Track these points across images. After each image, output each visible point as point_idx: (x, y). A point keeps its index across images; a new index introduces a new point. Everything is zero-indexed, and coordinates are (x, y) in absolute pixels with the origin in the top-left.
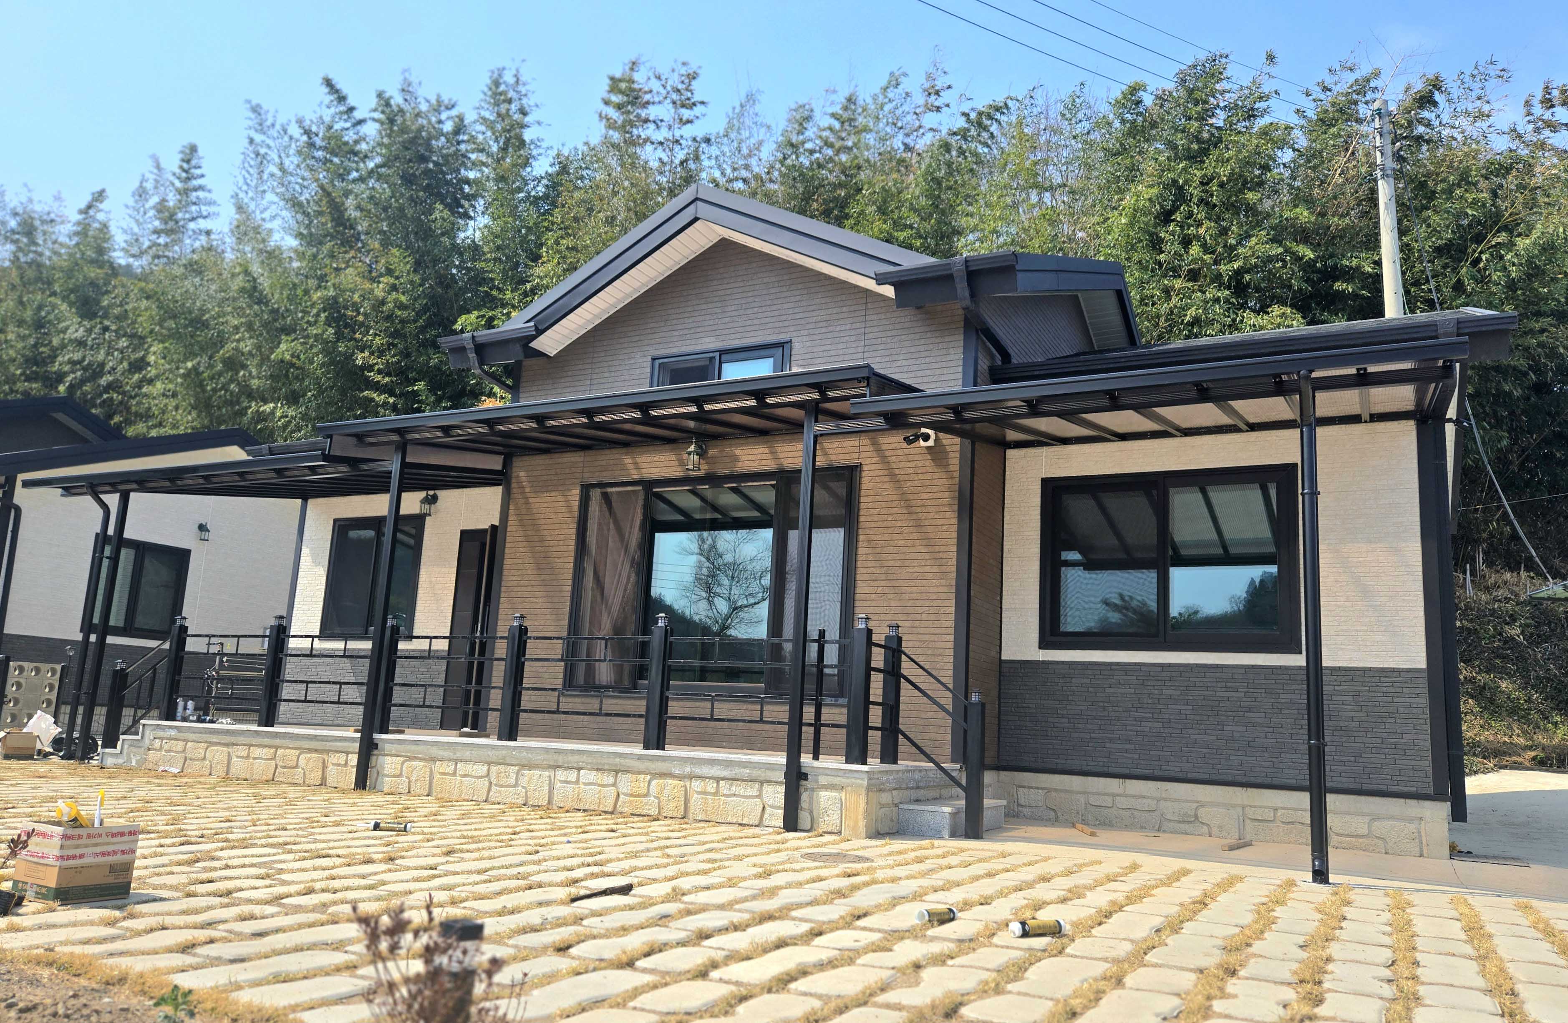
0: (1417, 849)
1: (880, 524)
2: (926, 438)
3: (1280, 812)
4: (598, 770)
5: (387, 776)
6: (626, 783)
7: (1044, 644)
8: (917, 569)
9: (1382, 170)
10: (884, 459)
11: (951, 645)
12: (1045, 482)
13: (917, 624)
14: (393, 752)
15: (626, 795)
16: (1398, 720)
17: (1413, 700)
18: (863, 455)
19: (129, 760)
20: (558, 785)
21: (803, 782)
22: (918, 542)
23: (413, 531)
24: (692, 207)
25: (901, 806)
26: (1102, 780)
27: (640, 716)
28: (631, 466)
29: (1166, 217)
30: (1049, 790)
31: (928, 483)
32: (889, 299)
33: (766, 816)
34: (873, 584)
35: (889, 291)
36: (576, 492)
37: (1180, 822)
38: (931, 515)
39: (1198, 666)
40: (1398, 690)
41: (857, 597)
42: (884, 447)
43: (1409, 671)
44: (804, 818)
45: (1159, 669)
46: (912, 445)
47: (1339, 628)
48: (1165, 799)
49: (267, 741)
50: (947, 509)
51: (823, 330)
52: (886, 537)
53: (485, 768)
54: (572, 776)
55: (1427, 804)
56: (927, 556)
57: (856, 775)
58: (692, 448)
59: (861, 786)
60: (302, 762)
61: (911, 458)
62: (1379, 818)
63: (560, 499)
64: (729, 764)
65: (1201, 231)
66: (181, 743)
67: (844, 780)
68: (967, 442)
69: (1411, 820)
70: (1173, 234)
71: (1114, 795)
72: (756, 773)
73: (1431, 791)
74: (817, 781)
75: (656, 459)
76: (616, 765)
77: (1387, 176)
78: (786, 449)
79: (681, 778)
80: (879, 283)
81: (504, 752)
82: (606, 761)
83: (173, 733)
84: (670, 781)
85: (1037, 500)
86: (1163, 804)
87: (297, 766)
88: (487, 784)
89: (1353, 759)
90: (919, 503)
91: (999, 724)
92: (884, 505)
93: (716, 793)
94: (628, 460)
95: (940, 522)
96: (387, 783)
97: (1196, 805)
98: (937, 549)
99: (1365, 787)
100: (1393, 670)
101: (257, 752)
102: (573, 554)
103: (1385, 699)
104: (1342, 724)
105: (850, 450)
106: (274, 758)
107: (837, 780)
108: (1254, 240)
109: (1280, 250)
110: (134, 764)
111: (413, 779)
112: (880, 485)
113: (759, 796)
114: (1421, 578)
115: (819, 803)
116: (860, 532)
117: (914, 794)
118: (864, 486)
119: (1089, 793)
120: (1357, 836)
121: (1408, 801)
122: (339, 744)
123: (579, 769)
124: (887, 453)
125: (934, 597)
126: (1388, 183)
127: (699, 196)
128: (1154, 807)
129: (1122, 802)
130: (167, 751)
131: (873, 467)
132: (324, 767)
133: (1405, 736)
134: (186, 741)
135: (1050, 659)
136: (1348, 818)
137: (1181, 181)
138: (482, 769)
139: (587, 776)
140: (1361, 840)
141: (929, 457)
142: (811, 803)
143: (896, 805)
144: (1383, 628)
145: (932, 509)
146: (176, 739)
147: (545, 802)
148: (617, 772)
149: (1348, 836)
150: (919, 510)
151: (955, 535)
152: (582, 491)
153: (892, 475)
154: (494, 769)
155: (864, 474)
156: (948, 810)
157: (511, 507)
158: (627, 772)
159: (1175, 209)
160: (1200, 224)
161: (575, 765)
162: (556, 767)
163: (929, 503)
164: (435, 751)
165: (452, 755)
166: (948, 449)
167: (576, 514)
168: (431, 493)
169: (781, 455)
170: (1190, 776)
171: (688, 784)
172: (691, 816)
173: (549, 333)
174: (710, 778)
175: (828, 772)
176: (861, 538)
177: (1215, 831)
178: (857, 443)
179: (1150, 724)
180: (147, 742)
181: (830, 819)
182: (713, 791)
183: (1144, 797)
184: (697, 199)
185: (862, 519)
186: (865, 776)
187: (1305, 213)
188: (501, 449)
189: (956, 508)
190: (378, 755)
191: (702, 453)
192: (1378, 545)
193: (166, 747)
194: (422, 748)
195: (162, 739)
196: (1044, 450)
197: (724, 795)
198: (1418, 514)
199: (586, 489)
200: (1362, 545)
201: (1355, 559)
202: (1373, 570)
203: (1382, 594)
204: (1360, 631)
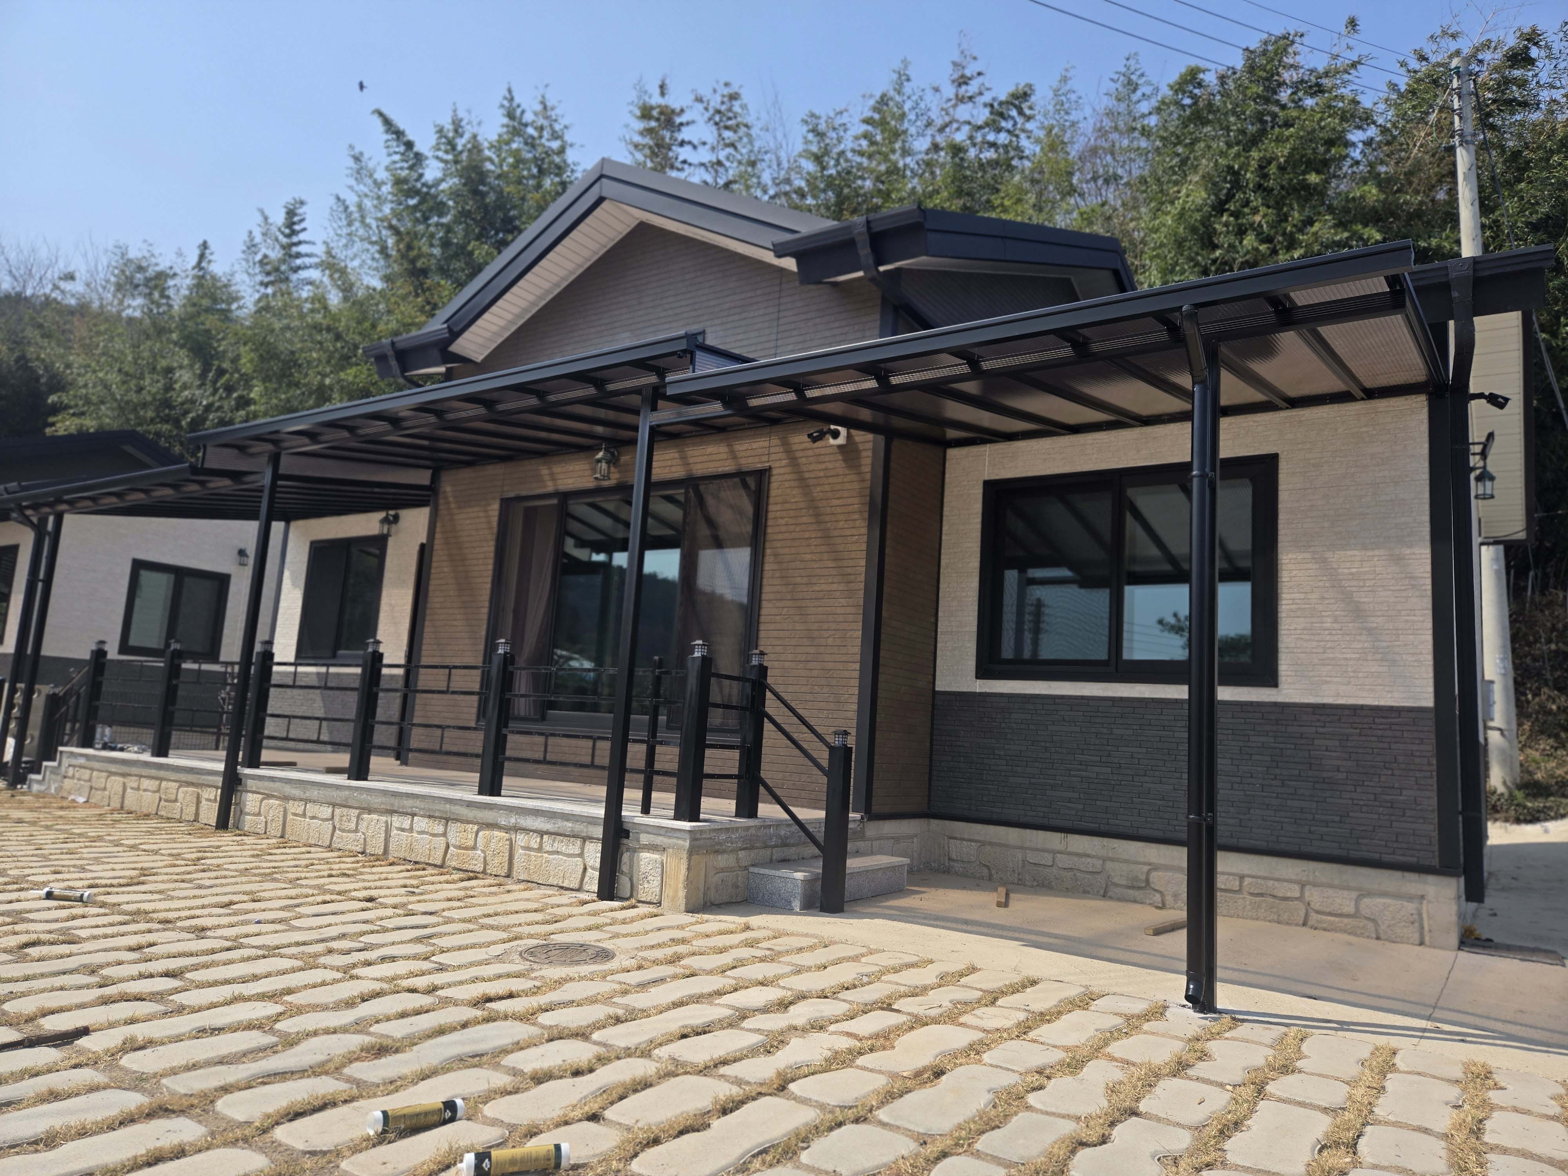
0: (1416, 936)
1: (786, 536)
2: (836, 435)
3: (1247, 881)
4: (430, 817)
5: (249, 814)
6: (457, 834)
7: (983, 672)
8: (824, 587)
9: (1461, 136)
10: (793, 461)
11: (856, 674)
12: (989, 485)
13: (822, 650)
14: (254, 789)
15: (455, 847)
16: (1397, 772)
17: (1415, 747)
18: (773, 457)
19: (49, 788)
20: (394, 832)
21: (625, 841)
22: (826, 556)
23: (377, 552)
24: (597, 186)
25: (752, 869)
26: (1041, 834)
27: (477, 756)
28: (547, 478)
29: (1220, 208)
30: (983, 843)
31: (838, 487)
32: (791, 273)
33: (586, 879)
34: (779, 604)
35: (790, 264)
36: (495, 507)
37: (1129, 887)
38: (841, 524)
39: (1153, 700)
40: (1398, 734)
41: (762, 619)
42: (795, 447)
43: (1411, 710)
44: (624, 883)
45: (1110, 703)
46: (819, 444)
47: (1325, 656)
48: (1112, 860)
49: (153, 772)
50: (856, 516)
51: (736, 317)
52: (793, 550)
53: (330, 810)
54: (406, 822)
55: (1431, 879)
56: (834, 572)
57: (678, 835)
58: (600, 455)
59: (680, 848)
60: (180, 796)
61: (822, 458)
62: (1370, 894)
63: (482, 514)
64: (552, 815)
65: (1257, 218)
66: (88, 772)
67: (665, 840)
68: (881, 439)
69: (1410, 898)
70: (1226, 225)
71: (1054, 852)
72: (579, 827)
73: (1436, 862)
74: (638, 840)
75: (571, 468)
76: (446, 812)
77: (1467, 142)
78: (696, 453)
79: (507, 829)
80: (779, 256)
81: (347, 793)
82: (437, 807)
83: (82, 761)
84: (496, 833)
85: (977, 506)
86: (1109, 865)
87: (176, 801)
88: (331, 827)
89: (1337, 819)
90: (828, 510)
91: (931, 766)
92: (792, 513)
93: (540, 849)
94: (544, 471)
95: (848, 532)
96: (248, 821)
97: (1146, 868)
98: (845, 563)
99: (1354, 854)
100: (1391, 709)
101: (146, 783)
102: (490, 573)
103: (1380, 745)
104: (1325, 775)
105: (760, 451)
106: (158, 791)
107: (659, 840)
108: (1317, 226)
109: (1346, 235)
110: (53, 791)
111: (269, 818)
112: (788, 491)
113: (581, 855)
114: (1429, 593)
115: (639, 866)
116: (768, 545)
117: (778, 854)
118: (773, 493)
119: (1027, 848)
120: (1340, 915)
121: (1407, 874)
122: (210, 778)
123: (413, 815)
124: (799, 454)
125: (841, 618)
126: (1467, 150)
127: (605, 172)
128: (1099, 867)
129: (1063, 861)
130: (79, 779)
131: (782, 471)
132: (198, 802)
133: (1405, 792)
134: (92, 769)
135: (988, 690)
136: (1330, 892)
137: (1236, 167)
138: (326, 811)
139: (421, 823)
140: (1346, 920)
141: (840, 457)
142: (631, 867)
143: (746, 868)
144: (1379, 656)
145: (842, 517)
146: (85, 768)
147: (381, 851)
148: (447, 820)
149: (1330, 914)
150: (827, 518)
151: (864, 547)
152: (501, 506)
153: (801, 479)
154: (338, 811)
155: (773, 479)
156: (799, 875)
157: (438, 525)
158: (457, 820)
159: (1230, 197)
160: (1255, 211)
161: (409, 810)
162: (391, 812)
163: (839, 510)
164: (289, 790)
165: (303, 796)
166: (861, 447)
167: (495, 530)
168: (392, 512)
169: (691, 460)
170: (1141, 832)
171: (513, 837)
172: (515, 874)
173: (466, 335)
174: (534, 831)
175: (650, 830)
176: (768, 551)
177: (1169, 899)
178: (766, 444)
179: (1096, 769)
180: (63, 769)
181: (649, 889)
182: (536, 846)
183: (1088, 856)
184: (601, 176)
185: (769, 530)
186: (687, 836)
187: (1374, 191)
188: (428, 463)
189: (866, 515)
190: (242, 792)
191: (613, 461)
192: (1376, 552)
193: (77, 775)
194: (278, 785)
195: (74, 766)
196: (987, 449)
197: (547, 852)
198: (1428, 513)
199: (507, 504)
200: (1356, 553)
201: (1346, 571)
202: (1368, 583)
203: (1379, 613)
204: (1350, 659)
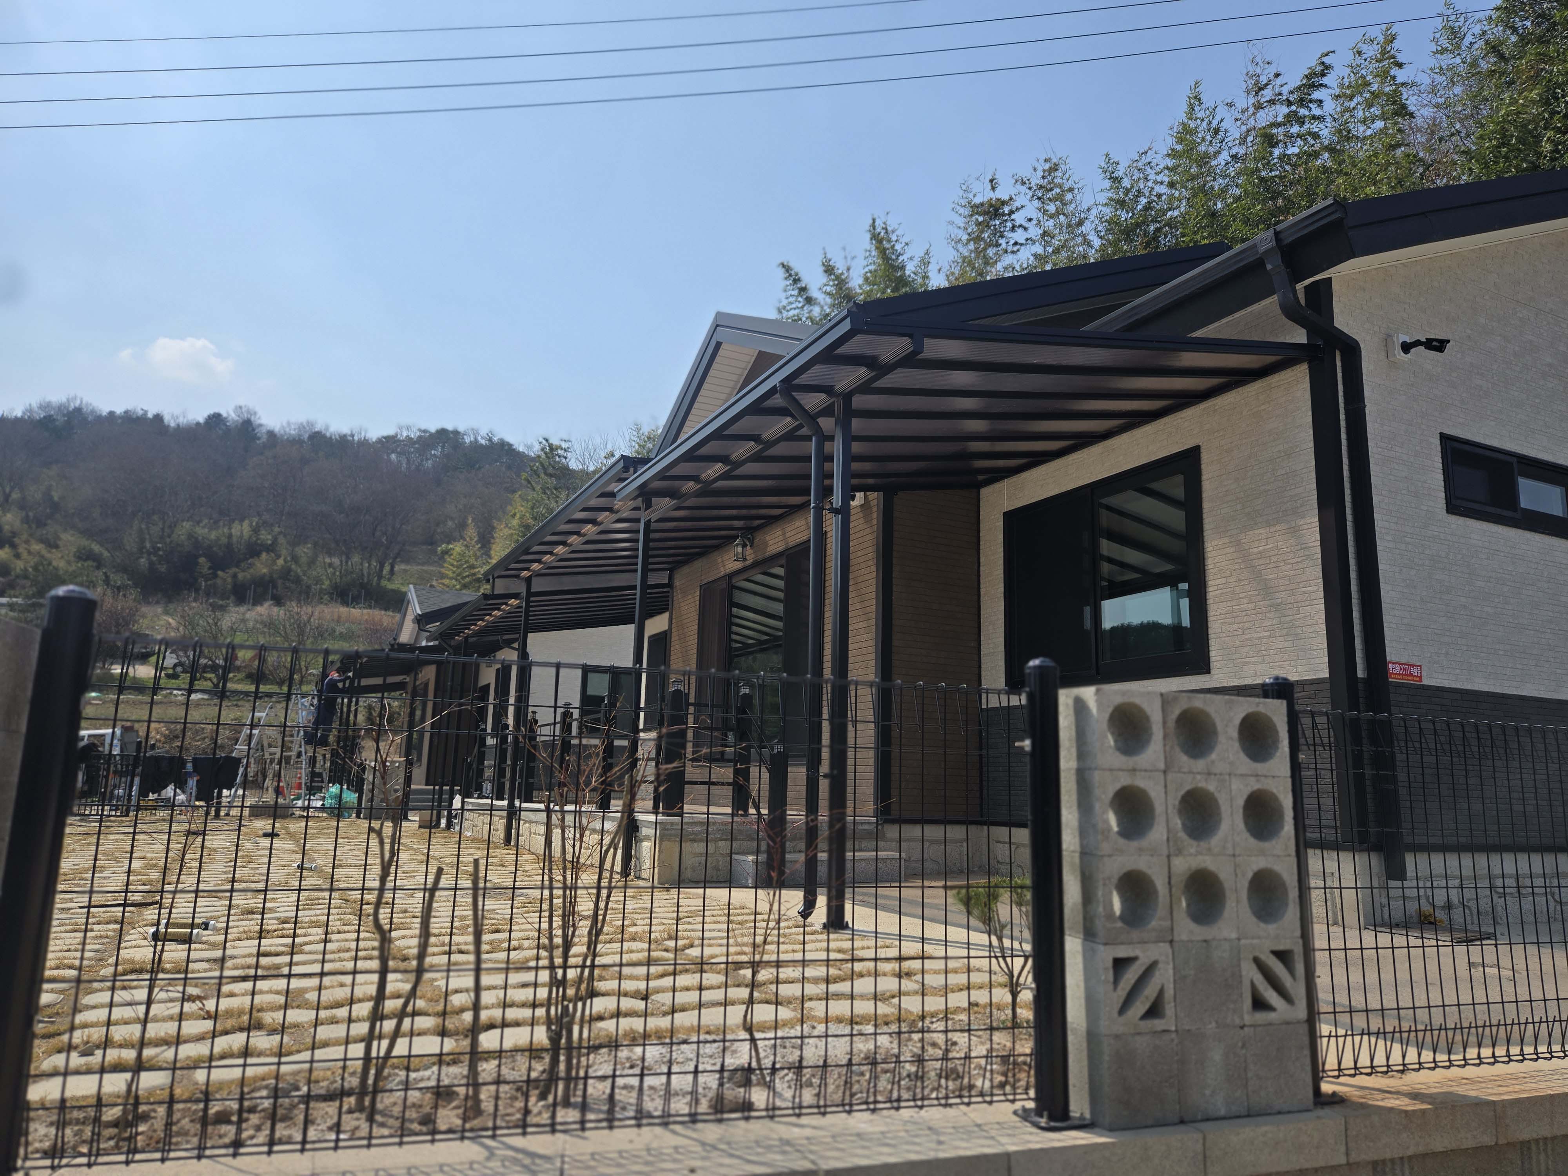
0: (1330, 916)
7: (1010, 686)
12: (1007, 516)
21: (637, 834)
24: (715, 334)
25: (734, 857)
28: (720, 565)
30: (1018, 846)
31: (861, 540)
36: (698, 593)
38: (863, 571)
43: (1311, 682)
47: (1244, 637)
50: (871, 563)
59: (657, 836)
63: (692, 600)
68: (881, 495)
69: (1322, 876)
74: (642, 833)
75: (731, 555)
78: (790, 528)
85: (1001, 537)
91: (981, 777)
95: (867, 577)
96: (520, 841)
98: (866, 604)
107: (649, 831)
115: (642, 852)
125: (865, 651)
127: (719, 323)
130: (468, 820)
135: (1014, 704)
141: (861, 515)
143: (728, 855)
145: (863, 566)
151: (875, 588)
163: (862, 559)
166: (872, 503)
167: (698, 612)
169: (788, 535)
175: (645, 824)
181: (645, 869)
184: (717, 326)
186: (658, 826)
189: (876, 561)
191: (749, 544)
193: (468, 817)
196: (1006, 483)
199: (702, 589)
200: (1262, 531)
201: (1256, 550)
202: (1274, 559)
203: (1282, 588)
204: (1264, 637)
